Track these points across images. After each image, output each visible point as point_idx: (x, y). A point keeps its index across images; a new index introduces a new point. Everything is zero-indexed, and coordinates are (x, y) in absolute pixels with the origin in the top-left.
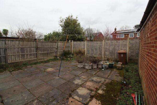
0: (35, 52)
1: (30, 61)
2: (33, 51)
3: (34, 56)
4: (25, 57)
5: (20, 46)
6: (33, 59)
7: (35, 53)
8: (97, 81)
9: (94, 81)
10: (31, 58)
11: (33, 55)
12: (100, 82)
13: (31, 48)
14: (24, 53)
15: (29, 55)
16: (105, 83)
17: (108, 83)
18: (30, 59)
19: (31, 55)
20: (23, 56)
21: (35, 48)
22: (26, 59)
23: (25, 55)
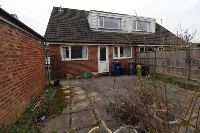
0: (184, 66)
1: (175, 77)
2: (181, 64)
3: (182, 72)
4: (171, 71)
5: (167, 57)
6: (179, 76)
7: (184, 68)
8: (79, 103)
9: (81, 101)
10: (178, 74)
11: (180, 70)
12: (75, 104)
13: (179, 60)
14: (170, 65)
15: (175, 69)
16: (69, 106)
17: (65, 107)
18: (176, 76)
19: (178, 69)
20: (169, 68)
21: (185, 60)
22: (172, 74)
23: (171, 68)
